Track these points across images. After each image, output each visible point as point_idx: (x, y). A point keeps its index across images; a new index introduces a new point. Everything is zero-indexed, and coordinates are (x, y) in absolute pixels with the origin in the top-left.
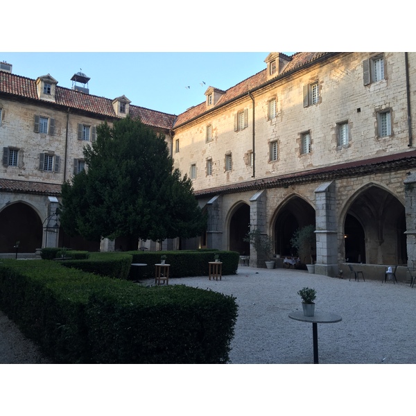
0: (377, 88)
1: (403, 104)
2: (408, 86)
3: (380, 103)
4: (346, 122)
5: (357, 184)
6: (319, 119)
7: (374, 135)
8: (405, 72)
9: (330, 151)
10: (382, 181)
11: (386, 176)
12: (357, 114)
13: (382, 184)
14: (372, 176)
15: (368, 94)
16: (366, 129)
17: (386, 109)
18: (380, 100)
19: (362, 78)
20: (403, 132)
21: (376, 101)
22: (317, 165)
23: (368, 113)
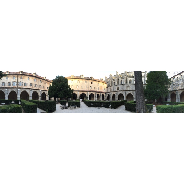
2: (89, 85)
4: (83, 86)
7: (85, 88)
9: (81, 88)
17: (87, 86)
19: (85, 82)
20: (88, 88)
23: (85, 86)
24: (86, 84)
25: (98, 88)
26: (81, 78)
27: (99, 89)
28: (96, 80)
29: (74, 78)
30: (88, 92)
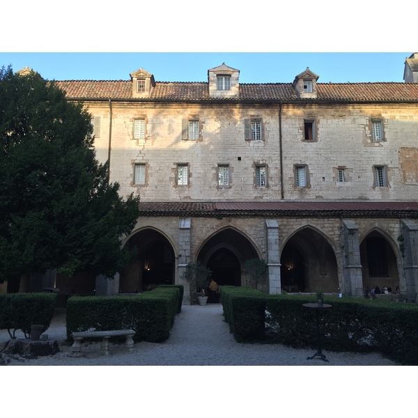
0: (256, 145)
1: (276, 164)
2: (281, 151)
3: (258, 157)
4: (227, 166)
5: (297, 225)
6: (199, 155)
7: (253, 183)
8: (279, 140)
9: (210, 187)
10: (317, 224)
11: (321, 221)
12: (238, 161)
13: (317, 227)
14: (309, 219)
15: (248, 147)
16: (245, 176)
17: (263, 164)
18: (258, 155)
19: (243, 132)
20: (276, 186)
21: (255, 155)
22: (196, 198)
23: (248, 163)
24: (254, 151)
25: (370, 175)
26: (214, 93)
27: (394, 177)
28: (345, 95)
29: (158, 95)
30: (273, 223)
